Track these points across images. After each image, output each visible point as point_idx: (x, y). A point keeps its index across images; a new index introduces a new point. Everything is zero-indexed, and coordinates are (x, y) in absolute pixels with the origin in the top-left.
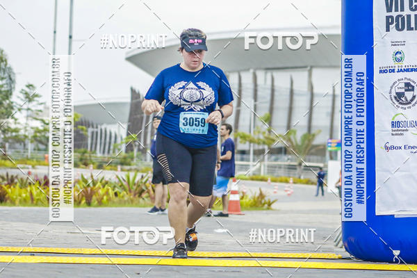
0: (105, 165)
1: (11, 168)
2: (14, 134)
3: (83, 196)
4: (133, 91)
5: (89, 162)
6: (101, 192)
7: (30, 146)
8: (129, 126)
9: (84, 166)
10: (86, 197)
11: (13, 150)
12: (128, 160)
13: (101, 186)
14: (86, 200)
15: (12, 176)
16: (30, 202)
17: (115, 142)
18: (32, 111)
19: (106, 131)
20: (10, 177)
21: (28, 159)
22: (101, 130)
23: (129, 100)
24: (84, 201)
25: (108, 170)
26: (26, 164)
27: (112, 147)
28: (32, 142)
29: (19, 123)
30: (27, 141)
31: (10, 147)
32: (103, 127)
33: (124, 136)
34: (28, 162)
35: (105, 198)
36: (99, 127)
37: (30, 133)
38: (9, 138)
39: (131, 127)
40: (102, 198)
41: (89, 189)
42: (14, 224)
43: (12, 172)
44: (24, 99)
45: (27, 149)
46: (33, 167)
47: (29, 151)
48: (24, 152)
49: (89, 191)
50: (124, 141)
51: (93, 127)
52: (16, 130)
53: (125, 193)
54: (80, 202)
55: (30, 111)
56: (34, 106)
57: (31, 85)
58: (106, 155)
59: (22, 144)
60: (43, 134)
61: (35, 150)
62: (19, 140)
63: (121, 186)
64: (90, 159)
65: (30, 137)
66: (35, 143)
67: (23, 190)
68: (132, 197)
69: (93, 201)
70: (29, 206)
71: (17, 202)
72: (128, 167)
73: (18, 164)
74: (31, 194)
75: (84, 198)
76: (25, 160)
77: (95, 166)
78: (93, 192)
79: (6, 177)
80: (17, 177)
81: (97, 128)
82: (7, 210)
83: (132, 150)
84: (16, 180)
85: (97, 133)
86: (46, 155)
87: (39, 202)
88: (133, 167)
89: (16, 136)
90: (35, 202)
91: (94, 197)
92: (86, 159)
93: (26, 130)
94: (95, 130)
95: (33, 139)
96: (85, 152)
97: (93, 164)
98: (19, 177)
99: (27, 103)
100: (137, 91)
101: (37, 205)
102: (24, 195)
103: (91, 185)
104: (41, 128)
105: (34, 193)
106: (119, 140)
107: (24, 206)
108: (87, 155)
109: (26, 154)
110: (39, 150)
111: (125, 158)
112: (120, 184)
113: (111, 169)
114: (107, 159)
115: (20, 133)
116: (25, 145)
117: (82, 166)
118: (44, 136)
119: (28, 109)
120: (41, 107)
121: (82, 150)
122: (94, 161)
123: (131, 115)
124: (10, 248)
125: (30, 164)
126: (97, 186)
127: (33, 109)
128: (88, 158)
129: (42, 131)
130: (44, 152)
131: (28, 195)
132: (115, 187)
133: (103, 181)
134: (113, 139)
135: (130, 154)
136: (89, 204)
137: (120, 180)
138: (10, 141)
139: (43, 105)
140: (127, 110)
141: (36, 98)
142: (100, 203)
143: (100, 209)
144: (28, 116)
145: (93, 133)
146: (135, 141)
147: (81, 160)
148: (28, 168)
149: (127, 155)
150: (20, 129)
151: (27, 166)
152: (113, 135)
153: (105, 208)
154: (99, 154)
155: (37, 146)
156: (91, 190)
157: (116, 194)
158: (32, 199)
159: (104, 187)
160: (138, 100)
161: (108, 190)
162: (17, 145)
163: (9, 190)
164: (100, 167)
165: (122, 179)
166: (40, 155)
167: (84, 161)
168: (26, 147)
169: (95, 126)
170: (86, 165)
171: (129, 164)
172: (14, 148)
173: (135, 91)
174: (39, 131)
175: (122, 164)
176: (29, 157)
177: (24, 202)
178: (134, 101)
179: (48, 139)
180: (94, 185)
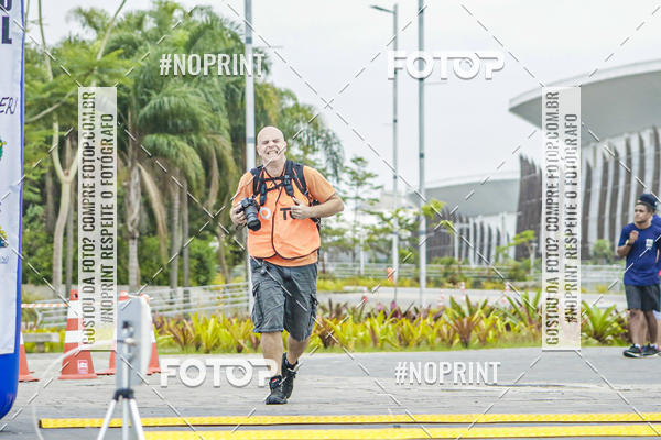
0: (484, 282)
1: (335, 293)
2: (336, 238)
3: (455, 332)
4: (523, 161)
5: (458, 278)
6: (484, 324)
7: (363, 256)
8: (519, 218)
9: (451, 285)
10: (461, 333)
11: (336, 264)
12: (522, 271)
13: (483, 316)
14: (461, 338)
15: (338, 305)
16: (372, 344)
17: (498, 244)
18: (363, 200)
19: (482, 228)
20: (334, 307)
21: (361, 277)
22: (475, 225)
23: (517, 176)
24: (457, 340)
25: (490, 289)
26: (358, 285)
27: (493, 253)
28: (365, 249)
29: (343, 221)
30: (357, 248)
31: (330, 260)
32: (478, 221)
33: (512, 234)
34: (362, 281)
35: (491, 333)
36: (471, 220)
37: (363, 235)
38: (329, 244)
39: (523, 219)
40: (487, 335)
41: (465, 321)
42: (355, 380)
43: (338, 299)
44: (349, 182)
45: (359, 261)
46: (370, 289)
47: (362, 263)
48: (354, 266)
49: (465, 324)
50: (512, 242)
51: (461, 221)
52: (339, 232)
53: (523, 324)
54: (451, 343)
55: (359, 201)
56: (365, 192)
57: (360, 159)
58: (484, 265)
59: (351, 254)
60: (382, 236)
61: (370, 261)
62: (345, 247)
63: (514, 314)
64: (461, 274)
65: (362, 242)
66: (370, 251)
67: (360, 326)
68: (534, 330)
69: (471, 339)
70: (369, 351)
71: (351, 346)
72: (522, 284)
73: (345, 285)
74: (373, 332)
75: (457, 335)
76: (356, 279)
77: (469, 283)
78: (471, 326)
79: (328, 307)
80: (345, 305)
81: (468, 222)
82: (336, 359)
83: (528, 256)
84: (344, 312)
85: (468, 230)
86: (390, 269)
87: (386, 344)
88: (530, 283)
89: (339, 241)
90: (379, 344)
91: (473, 334)
92: (453, 273)
93: (355, 231)
94: (465, 226)
95: (367, 245)
96: (451, 262)
97: (465, 280)
98: (349, 306)
99: (355, 187)
100: (530, 162)
101: (382, 349)
102: (361, 334)
103: (467, 314)
104: (378, 227)
105: (378, 330)
106: (504, 241)
107: (363, 351)
108: (454, 266)
109: (357, 269)
110: (377, 261)
111: (516, 269)
112: (513, 311)
113: (494, 288)
114: (486, 271)
115: (345, 236)
116: (354, 255)
117: (447, 284)
118: (384, 240)
119: (357, 198)
120: (376, 194)
121: (446, 258)
122: (467, 276)
123: (521, 199)
124: (357, 417)
125: (364, 285)
126: (476, 315)
127: (364, 196)
128: (457, 271)
129: (381, 232)
130: (385, 265)
131: (368, 332)
132: (505, 315)
133: (487, 308)
134: (494, 240)
135: (525, 261)
136: (466, 344)
137: (513, 304)
138: (331, 249)
139: (380, 190)
140: (515, 192)
141: (368, 180)
142: (484, 342)
143: (483, 352)
144: (356, 209)
145: (461, 231)
146: (530, 242)
147: (446, 275)
148: (363, 292)
149: (519, 264)
150: (345, 230)
151: (359, 288)
152: (494, 233)
153: (492, 350)
154: (473, 265)
155: (375, 256)
156: (469, 322)
157: (508, 327)
158: (375, 340)
159: (487, 316)
160: (533, 175)
161: (495, 320)
162: (342, 255)
163: (338, 327)
164: (476, 285)
165: (515, 303)
166: (380, 269)
167: (450, 277)
168: (357, 258)
169: (464, 220)
170: (454, 282)
171: (524, 279)
172: (337, 261)
173: (527, 161)
174: (376, 232)
175: (512, 279)
176: (362, 273)
177: (361, 345)
178: (525, 177)
179: (390, 244)
180: (472, 313)
